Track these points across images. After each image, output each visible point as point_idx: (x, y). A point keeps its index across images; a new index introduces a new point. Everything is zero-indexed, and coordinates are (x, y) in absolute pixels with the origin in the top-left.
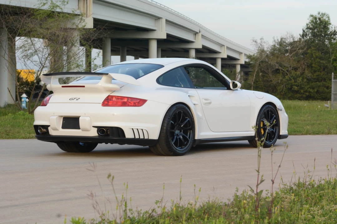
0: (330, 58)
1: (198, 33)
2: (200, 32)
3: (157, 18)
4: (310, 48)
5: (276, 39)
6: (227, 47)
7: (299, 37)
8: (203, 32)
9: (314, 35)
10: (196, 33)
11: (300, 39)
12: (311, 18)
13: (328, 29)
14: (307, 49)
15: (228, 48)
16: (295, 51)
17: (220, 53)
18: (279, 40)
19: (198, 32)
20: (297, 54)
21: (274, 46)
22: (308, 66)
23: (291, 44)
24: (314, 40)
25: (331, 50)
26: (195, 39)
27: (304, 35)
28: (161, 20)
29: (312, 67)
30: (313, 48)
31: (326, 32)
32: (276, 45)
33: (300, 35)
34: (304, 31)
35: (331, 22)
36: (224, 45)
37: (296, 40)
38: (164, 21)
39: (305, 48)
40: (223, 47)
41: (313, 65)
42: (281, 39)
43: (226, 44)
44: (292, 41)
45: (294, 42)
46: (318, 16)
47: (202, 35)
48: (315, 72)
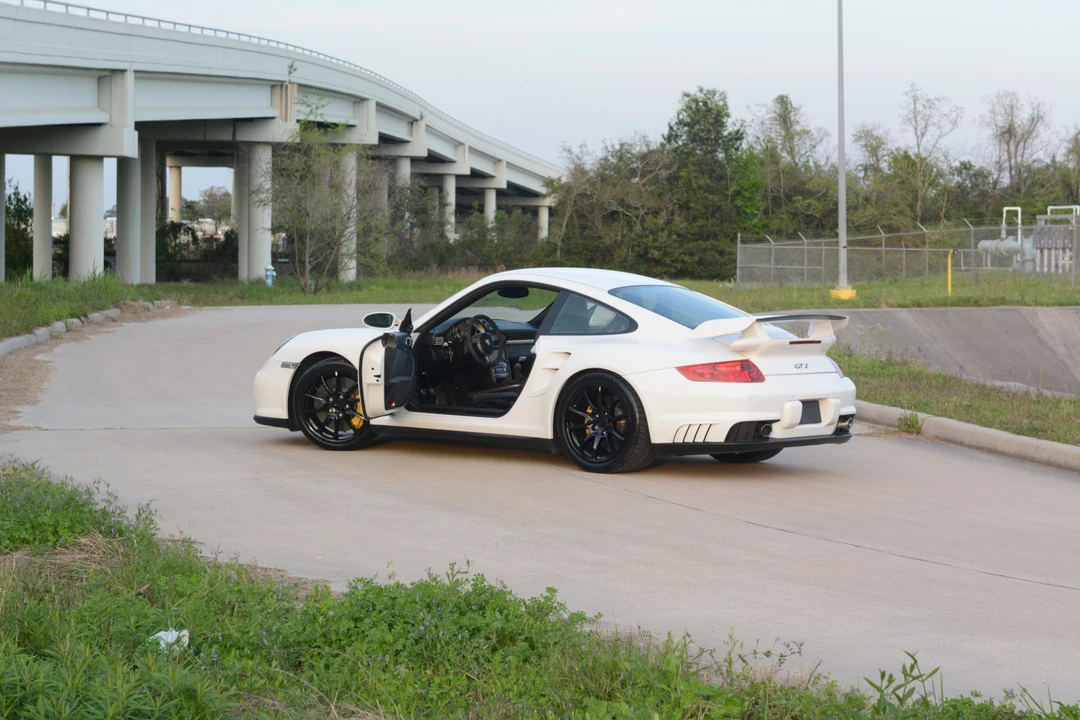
0: (727, 189)
1: (417, 120)
2: (422, 117)
3: (358, 101)
4: (686, 166)
5: (609, 144)
6: (470, 148)
7: (661, 140)
8: (429, 119)
9: (693, 138)
10: (412, 122)
11: (663, 145)
12: (686, 99)
13: (722, 125)
14: (679, 169)
15: (473, 150)
16: (651, 172)
17: (453, 162)
18: (617, 147)
19: (419, 118)
20: (656, 178)
21: (606, 159)
22: (681, 207)
23: (644, 157)
24: (693, 149)
25: (729, 171)
26: (411, 135)
27: (671, 137)
28: (365, 103)
29: (688, 209)
30: (691, 168)
31: (719, 132)
32: (610, 158)
33: (663, 136)
34: (671, 128)
35: (731, 110)
36: (462, 144)
37: (653, 147)
38: (372, 105)
39: (675, 168)
40: (461, 147)
41: (692, 205)
42: (622, 145)
43: (469, 141)
44: (645, 149)
45: (651, 152)
46: (700, 96)
47: (427, 126)
48: (695, 218)
